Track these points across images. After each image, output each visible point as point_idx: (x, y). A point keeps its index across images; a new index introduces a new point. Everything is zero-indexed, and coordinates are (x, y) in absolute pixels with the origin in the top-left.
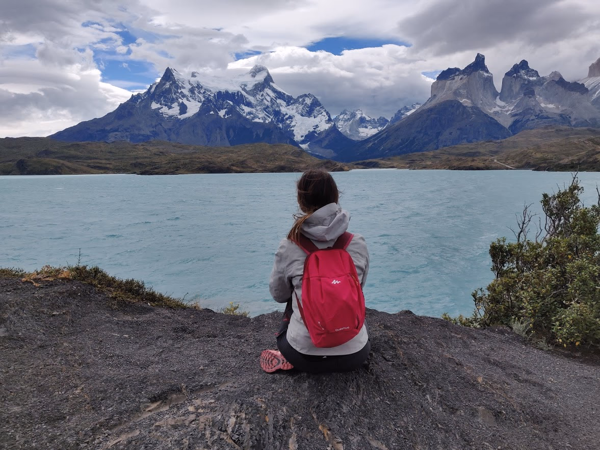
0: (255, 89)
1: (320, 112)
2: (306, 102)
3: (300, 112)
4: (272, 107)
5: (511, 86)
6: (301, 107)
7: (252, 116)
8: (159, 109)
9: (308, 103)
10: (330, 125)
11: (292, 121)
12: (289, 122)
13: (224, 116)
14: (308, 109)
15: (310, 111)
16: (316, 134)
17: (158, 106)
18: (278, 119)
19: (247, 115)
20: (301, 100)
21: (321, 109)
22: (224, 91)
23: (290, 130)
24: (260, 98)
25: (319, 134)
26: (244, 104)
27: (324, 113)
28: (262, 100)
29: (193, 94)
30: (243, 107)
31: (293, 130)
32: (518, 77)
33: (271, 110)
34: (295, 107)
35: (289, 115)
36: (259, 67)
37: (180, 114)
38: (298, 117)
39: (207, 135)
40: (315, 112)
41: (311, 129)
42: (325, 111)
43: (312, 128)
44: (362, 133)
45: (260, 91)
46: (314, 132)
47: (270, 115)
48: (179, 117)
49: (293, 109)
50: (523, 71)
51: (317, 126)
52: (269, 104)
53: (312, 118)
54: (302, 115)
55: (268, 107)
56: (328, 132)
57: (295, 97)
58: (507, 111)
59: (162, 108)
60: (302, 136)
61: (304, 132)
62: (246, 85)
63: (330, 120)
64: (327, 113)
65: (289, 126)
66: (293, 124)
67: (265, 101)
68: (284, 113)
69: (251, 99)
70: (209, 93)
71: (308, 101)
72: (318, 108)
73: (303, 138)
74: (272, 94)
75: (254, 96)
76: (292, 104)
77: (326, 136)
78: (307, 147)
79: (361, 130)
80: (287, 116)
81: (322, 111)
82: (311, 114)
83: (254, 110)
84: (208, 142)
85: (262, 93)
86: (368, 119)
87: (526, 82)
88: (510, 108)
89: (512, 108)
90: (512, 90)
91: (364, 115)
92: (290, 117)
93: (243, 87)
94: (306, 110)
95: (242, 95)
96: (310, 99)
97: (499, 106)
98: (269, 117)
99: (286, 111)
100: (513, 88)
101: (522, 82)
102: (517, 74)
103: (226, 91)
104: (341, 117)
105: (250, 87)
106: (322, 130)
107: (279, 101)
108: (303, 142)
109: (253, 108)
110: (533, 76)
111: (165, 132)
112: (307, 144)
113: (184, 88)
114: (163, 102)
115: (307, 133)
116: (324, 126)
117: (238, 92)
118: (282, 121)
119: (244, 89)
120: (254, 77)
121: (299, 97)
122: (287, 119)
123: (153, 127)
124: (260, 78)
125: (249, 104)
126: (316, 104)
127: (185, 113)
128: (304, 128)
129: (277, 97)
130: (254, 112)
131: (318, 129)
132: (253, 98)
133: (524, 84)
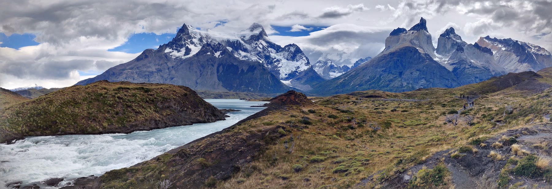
0: (251, 39)
1: (301, 57)
2: (291, 50)
3: (286, 57)
4: (263, 52)
5: (445, 44)
6: (287, 54)
7: (247, 58)
8: (171, 52)
9: (292, 51)
10: (308, 67)
11: (279, 64)
12: (276, 64)
13: (219, 56)
14: (292, 55)
15: (294, 57)
16: (298, 73)
17: (171, 50)
18: (268, 62)
19: (243, 58)
20: (287, 48)
21: (302, 55)
22: (226, 40)
23: (277, 70)
24: (255, 45)
25: (299, 73)
26: (241, 50)
27: (304, 58)
28: (256, 47)
29: (201, 42)
30: (241, 52)
31: (279, 70)
32: (449, 38)
33: (262, 55)
34: (282, 54)
35: (277, 58)
36: (256, 25)
37: (185, 55)
38: (284, 61)
39: (201, 71)
40: (298, 57)
41: (293, 69)
42: (305, 56)
43: (295, 69)
44: (332, 75)
45: (255, 41)
46: (296, 72)
47: (262, 58)
48: (183, 57)
49: (281, 55)
50: (452, 35)
51: (298, 67)
52: (261, 50)
53: (295, 62)
54: (287, 60)
55: (260, 52)
56: (306, 72)
57: (283, 46)
58: (445, 61)
59: (173, 52)
60: (286, 75)
61: (288, 72)
62: (244, 37)
63: (308, 63)
64: (307, 58)
65: (276, 67)
66: (280, 65)
67: (258, 48)
68: (273, 57)
69: (248, 46)
70: (215, 42)
71: (292, 49)
72: (299, 54)
73: (287, 76)
74: (265, 44)
75: (250, 44)
76: (280, 52)
77: (305, 75)
78: (290, 83)
79: (331, 73)
80: (275, 60)
81: (303, 56)
82: (294, 59)
83: (249, 55)
84: (200, 76)
85: (256, 42)
86: (335, 66)
87: (455, 43)
88: (446, 59)
89: (447, 59)
90: (446, 47)
91: (333, 64)
92: (278, 61)
93: (242, 38)
94: (291, 56)
95: (240, 43)
96: (294, 48)
97: (437, 57)
98: (260, 60)
99: (275, 56)
100: (447, 46)
101: (452, 42)
102: (449, 36)
103: (228, 40)
104: (317, 64)
105: (247, 38)
106: (302, 70)
107: (270, 49)
108: (286, 79)
109: (248, 53)
110: (458, 40)
111: (168, 69)
112: (290, 81)
113: (195, 38)
114: (174, 47)
115: (290, 72)
116: (304, 68)
117: (237, 41)
118: (271, 63)
119: (243, 40)
120: (252, 31)
121: (286, 47)
122: (275, 62)
123: (159, 66)
124: (257, 32)
125: (245, 50)
126: (298, 52)
127: (188, 54)
128: (288, 69)
129: (269, 46)
130: (249, 56)
131: (300, 69)
132: (249, 46)
133: (453, 43)
